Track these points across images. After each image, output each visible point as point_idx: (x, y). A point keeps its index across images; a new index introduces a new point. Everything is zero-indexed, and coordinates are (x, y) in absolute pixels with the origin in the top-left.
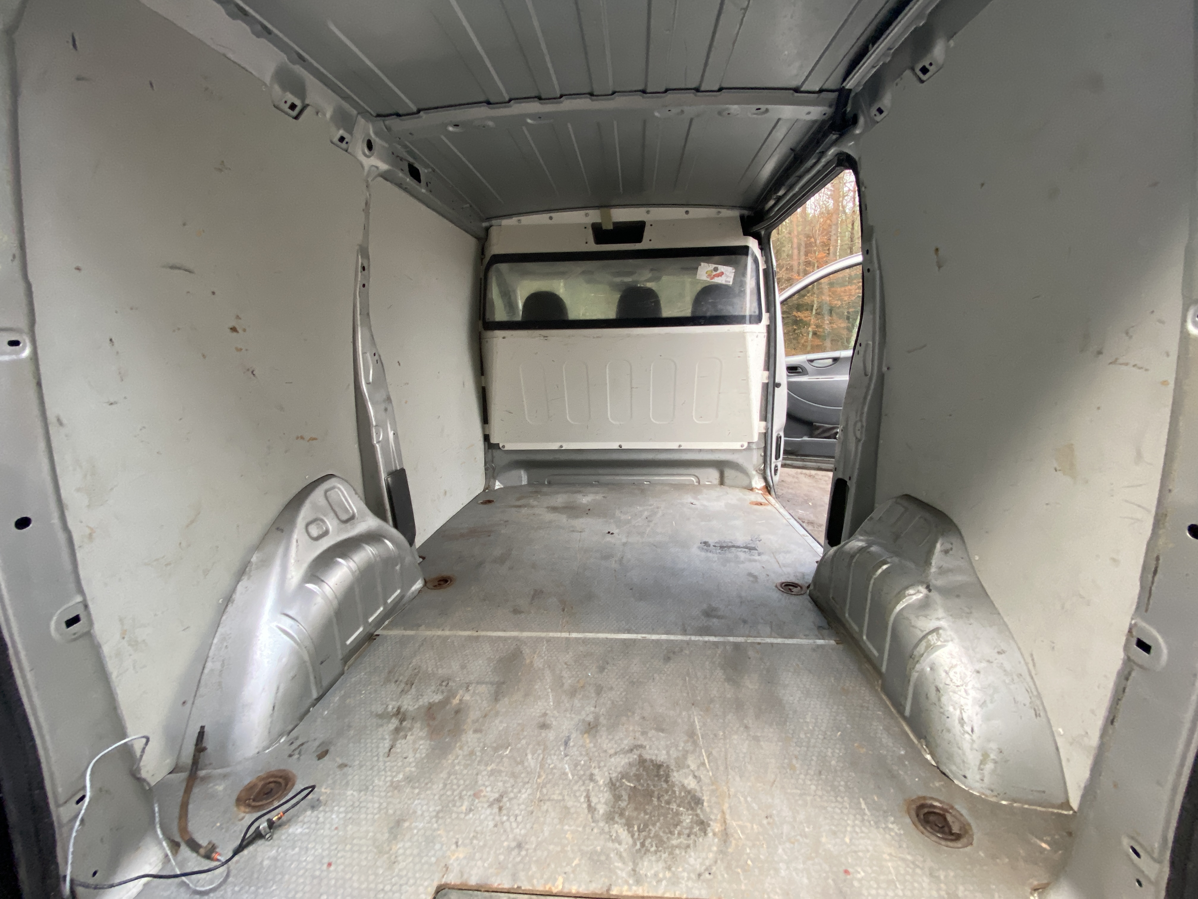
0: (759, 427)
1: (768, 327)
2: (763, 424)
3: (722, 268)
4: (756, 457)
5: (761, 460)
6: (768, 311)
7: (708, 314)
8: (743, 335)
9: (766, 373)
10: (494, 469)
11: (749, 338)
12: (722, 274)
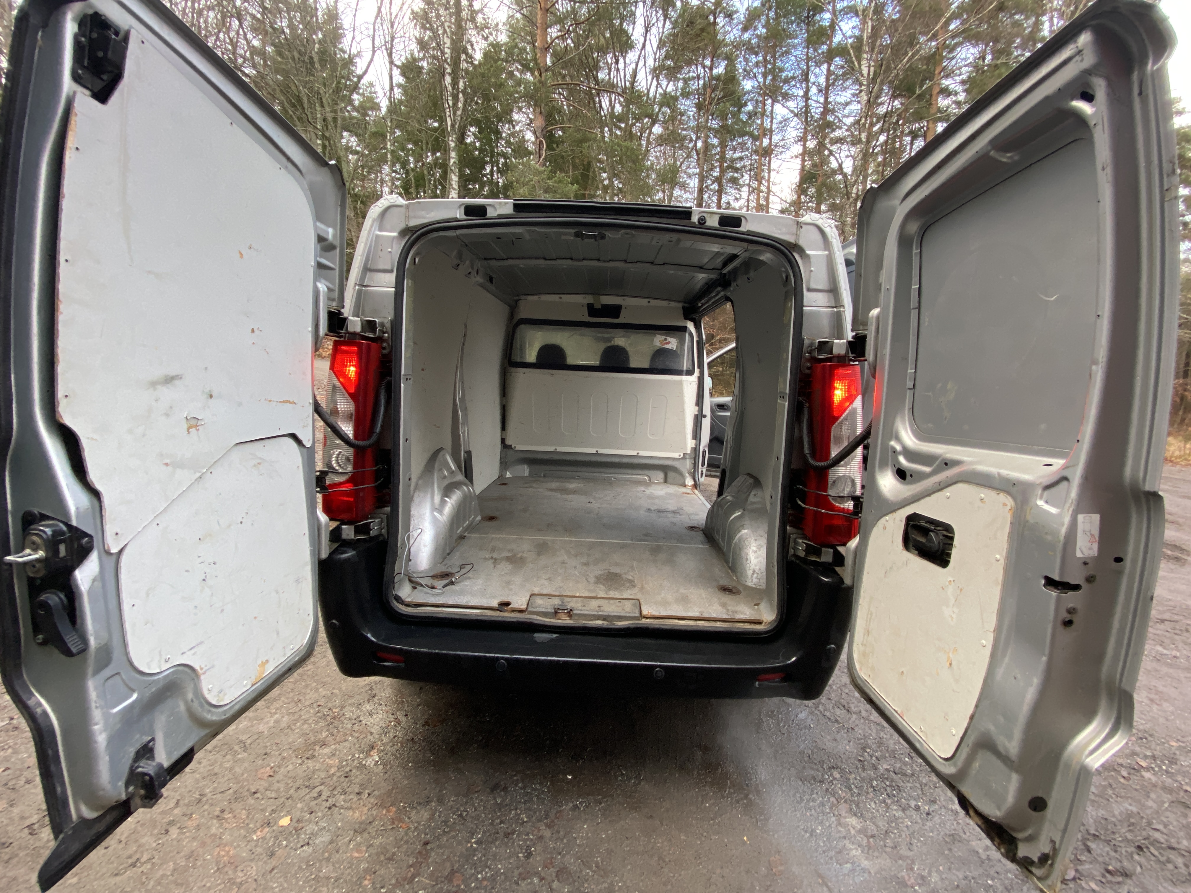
0: (691, 443)
1: (699, 378)
2: (694, 441)
3: (670, 339)
4: (689, 463)
5: (692, 466)
6: (699, 367)
7: (660, 367)
8: (681, 383)
9: (697, 408)
10: (506, 463)
11: (685, 384)
12: (669, 343)
